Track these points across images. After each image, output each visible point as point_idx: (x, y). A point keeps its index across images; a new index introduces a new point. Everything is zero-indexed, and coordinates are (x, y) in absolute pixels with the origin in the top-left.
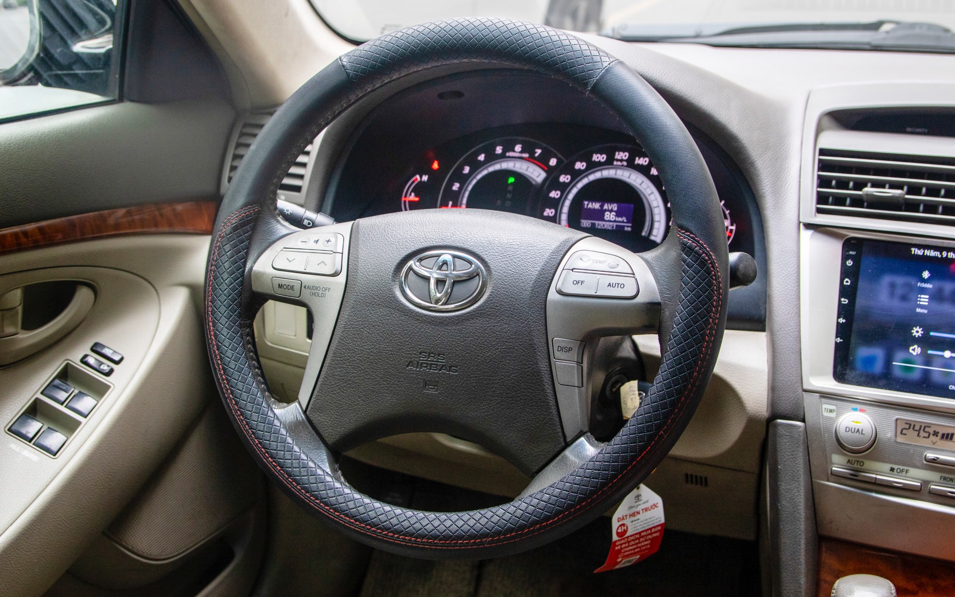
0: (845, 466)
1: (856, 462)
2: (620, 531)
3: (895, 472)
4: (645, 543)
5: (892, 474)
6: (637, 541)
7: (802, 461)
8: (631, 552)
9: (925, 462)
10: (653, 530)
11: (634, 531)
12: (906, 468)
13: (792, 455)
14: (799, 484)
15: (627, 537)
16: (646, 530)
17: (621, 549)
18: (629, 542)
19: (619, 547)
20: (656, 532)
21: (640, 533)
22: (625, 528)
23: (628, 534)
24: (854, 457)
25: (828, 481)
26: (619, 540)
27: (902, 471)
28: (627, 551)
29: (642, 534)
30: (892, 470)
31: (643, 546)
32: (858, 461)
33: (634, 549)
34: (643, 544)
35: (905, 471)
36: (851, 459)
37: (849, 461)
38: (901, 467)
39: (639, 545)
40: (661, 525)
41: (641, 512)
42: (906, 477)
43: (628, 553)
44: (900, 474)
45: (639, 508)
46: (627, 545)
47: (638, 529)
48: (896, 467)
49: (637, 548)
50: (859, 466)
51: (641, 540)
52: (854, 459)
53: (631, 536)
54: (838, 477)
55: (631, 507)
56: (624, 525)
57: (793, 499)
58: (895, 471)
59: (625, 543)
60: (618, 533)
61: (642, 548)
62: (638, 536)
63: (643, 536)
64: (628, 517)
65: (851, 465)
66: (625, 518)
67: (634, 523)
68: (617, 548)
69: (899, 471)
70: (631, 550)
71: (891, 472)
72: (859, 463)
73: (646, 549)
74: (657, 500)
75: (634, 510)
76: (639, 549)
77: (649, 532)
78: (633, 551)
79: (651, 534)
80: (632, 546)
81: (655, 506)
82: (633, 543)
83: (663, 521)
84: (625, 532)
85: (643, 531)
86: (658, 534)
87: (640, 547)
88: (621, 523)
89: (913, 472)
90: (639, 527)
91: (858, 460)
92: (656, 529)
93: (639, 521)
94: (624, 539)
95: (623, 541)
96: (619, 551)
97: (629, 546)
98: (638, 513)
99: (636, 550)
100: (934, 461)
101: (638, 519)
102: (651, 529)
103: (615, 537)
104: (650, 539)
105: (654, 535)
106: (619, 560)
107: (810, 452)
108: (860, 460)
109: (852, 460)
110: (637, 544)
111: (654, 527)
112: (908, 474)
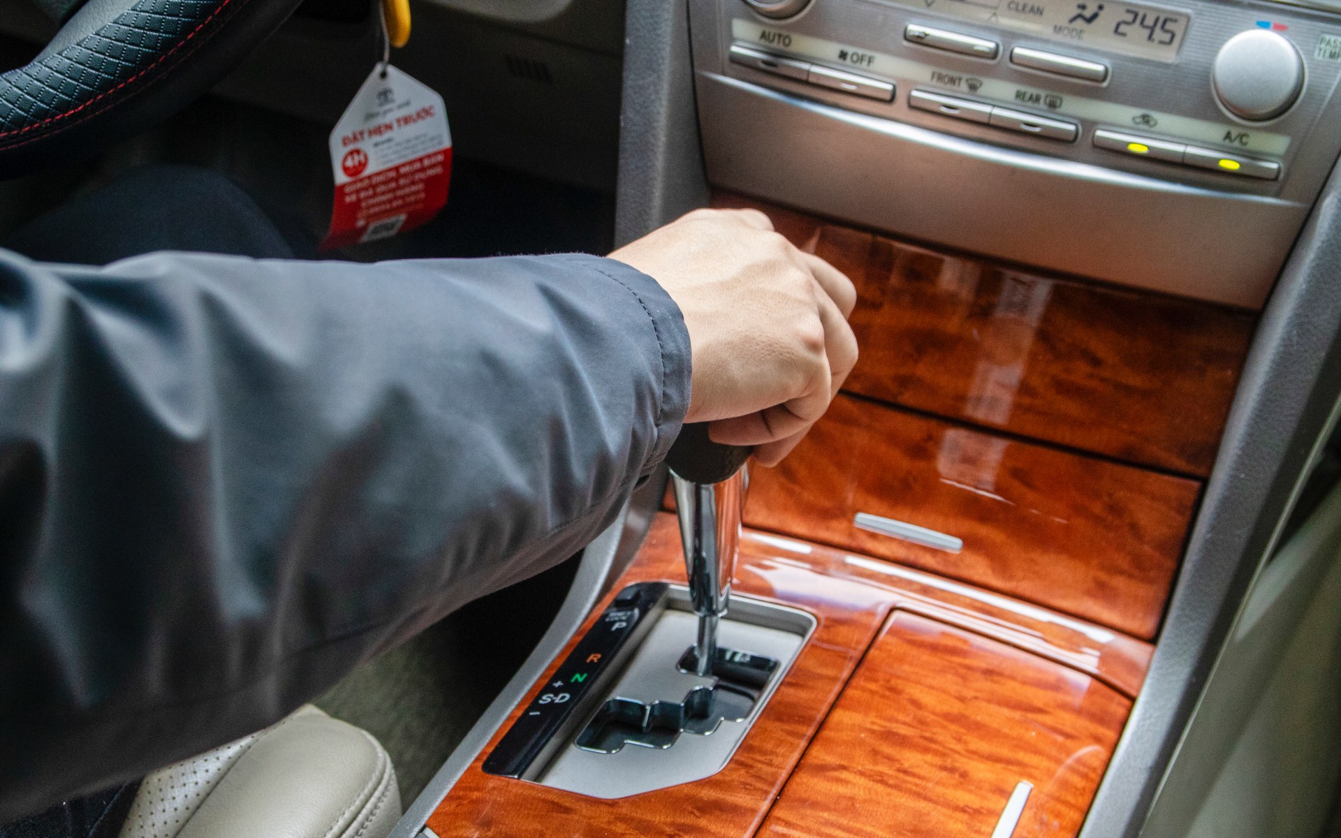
0: (757, 44)
1: (777, 38)
2: (349, 163)
3: (848, 61)
4: (414, 188)
5: (842, 65)
6: (393, 185)
7: (670, 30)
8: (383, 207)
9: (905, 43)
10: (426, 162)
11: (385, 163)
12: (868, 53)
13: (652, 17)
14: (659, 78)
15: (369, 177)
16: (411, 163)
17: (359, 201)
18: (374, 187)
19: (353, 198)
20: (432, 166)
21: (397, 169)
22: (362, 158)
23: (369, 171)
24: (771, 26)
25: (724, 74)
26: (350, 184)
27: (861, 59)
28: (373, 206)
29: (403, 170)
30: (843, 55)
31: (408, 195)
32: (780, 36)
33: (390, 201)
34: (407, 191)
35: (867, 59)
36: (767, 30)
37: (763, 36)
38: (861, 52)
39: (399, 193)
40: (445, 152)
41: (395, 125)
42: (870, 72)
43: (376, 209)
44: (858, 65)
45: (390, 118)
46: (370, 192)
47: (391, 161)
48: (850, 50)
49: (396, 198)
50: (781, 47)
51: (402, 182)
52: (773, 31)
53: (378, 174)
54: (742, 65)
55: (370, 116)
56: (358, 152)
57: (646, 108)
58: (848, 58)
59: (366, 189)
60: (346, 169)
61: (408, 200)
62: (392, 174)
63: (405, 175)
64: (366, 135)
65: (767, 43)
66: (359, 137)
67: (381, 147)
68: (348, 199)
69: (855, 58)
70: (384, 203)
71: (841, 61)
72: (782, 39)
73: (416, 202)
74: (435, 101)
75: (380, 121)
76: (400, 202)
77: (418, 165)
78: (388, 206)
79: (423, 169)
80: (383, 193)
81: (426, 113)
82: (382, 188)
83: (447, 143)
84: (362, 165)
85: (403, 165)
86: (438, 170)
87: (402, 197)
88: (351, 147)
89: (884, 63)
90: (393, 157)
91: (780, 32)
92: (433, 160)
93: (392, 144)
94: (361, 180)
95: (359, 185)
96: (356, 206)
97: (375, 195)
98: (389, 127)
99: (395, 204)
100: (919, 40)
101: (389, 140)
102: (421, 160)
103: (340, 178)
104: (421, 181)
105: (431, 172)
106: (361, 223)
107: (691, 14)
108: (784, 33)
109: (769, 34)
110: (393, 190)
111: (429, 156)
112: (874, 66)
